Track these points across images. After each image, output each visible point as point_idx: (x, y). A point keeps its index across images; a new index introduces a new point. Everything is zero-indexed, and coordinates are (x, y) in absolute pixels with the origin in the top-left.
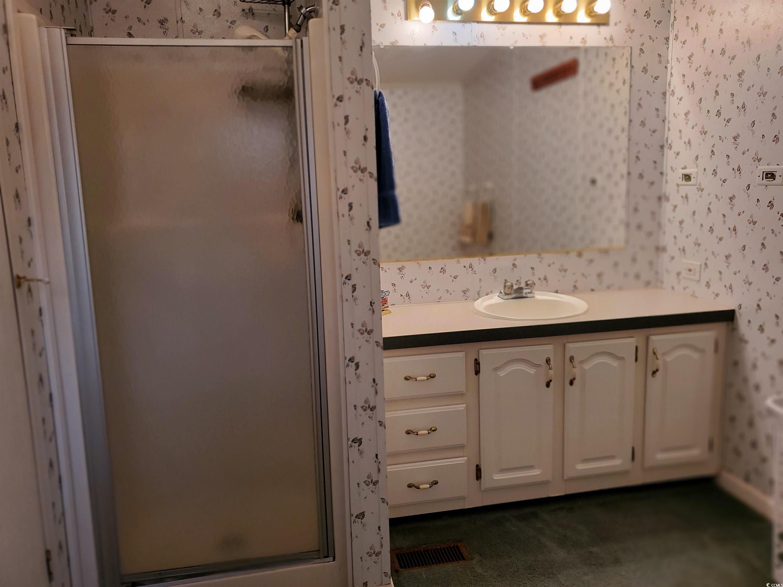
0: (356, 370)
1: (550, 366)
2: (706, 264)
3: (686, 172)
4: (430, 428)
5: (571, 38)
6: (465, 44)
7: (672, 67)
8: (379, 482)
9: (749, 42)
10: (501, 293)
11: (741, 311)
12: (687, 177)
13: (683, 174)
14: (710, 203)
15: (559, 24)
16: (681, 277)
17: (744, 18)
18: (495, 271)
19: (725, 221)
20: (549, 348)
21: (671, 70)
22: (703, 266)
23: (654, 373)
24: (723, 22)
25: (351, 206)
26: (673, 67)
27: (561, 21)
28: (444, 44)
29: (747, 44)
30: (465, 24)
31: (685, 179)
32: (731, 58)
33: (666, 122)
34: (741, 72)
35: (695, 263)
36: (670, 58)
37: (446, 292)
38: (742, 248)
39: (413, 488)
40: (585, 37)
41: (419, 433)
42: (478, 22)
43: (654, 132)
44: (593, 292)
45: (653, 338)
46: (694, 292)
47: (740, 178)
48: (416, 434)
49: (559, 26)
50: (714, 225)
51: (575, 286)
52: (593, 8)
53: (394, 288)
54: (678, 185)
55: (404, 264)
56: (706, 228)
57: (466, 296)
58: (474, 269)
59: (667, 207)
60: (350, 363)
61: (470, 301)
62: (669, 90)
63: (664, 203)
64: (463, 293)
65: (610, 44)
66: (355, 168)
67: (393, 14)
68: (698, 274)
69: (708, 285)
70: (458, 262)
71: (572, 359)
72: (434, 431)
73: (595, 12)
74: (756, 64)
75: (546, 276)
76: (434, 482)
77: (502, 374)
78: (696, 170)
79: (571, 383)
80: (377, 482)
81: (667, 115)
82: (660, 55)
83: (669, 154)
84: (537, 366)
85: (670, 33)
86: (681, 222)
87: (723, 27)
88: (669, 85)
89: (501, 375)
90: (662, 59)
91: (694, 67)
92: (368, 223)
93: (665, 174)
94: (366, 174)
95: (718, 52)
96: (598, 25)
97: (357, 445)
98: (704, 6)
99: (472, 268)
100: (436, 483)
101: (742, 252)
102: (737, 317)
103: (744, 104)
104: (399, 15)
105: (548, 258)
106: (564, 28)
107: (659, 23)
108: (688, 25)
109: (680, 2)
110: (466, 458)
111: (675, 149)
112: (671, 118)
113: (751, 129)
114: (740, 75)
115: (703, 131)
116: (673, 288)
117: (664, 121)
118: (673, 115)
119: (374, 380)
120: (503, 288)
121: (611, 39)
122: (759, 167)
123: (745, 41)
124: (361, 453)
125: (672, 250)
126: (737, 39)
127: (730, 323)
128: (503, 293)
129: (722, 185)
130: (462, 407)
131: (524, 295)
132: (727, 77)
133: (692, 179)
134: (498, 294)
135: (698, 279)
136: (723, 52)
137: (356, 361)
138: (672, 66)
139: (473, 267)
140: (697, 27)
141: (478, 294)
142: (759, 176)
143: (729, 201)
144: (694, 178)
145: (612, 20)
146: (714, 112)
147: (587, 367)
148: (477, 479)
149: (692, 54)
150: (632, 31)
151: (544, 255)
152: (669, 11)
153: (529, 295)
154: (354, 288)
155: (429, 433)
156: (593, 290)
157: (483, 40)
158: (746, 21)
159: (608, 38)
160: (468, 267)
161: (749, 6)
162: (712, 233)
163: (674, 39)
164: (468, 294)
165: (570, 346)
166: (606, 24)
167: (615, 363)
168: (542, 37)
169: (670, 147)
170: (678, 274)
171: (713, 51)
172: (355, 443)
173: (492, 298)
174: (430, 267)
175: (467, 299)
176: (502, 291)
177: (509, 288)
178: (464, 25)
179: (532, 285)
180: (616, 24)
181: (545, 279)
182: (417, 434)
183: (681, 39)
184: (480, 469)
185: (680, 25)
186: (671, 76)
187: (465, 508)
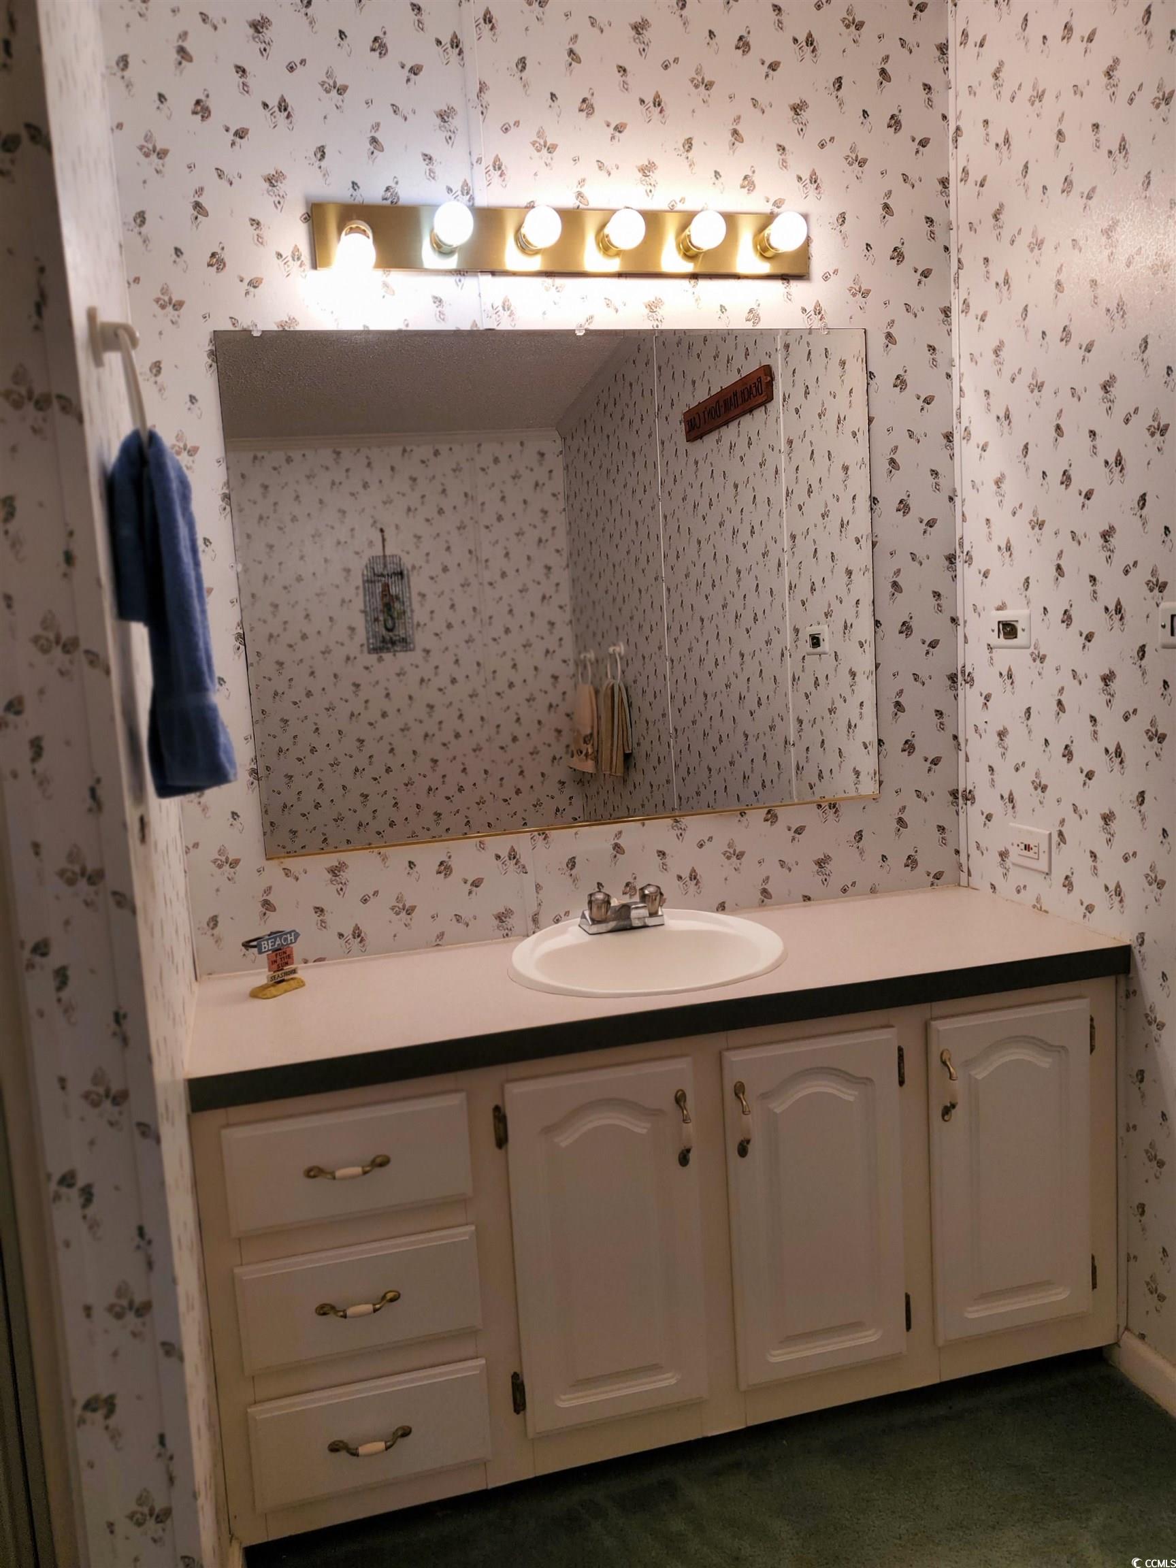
0: (84, 1206)
1: (685, 1112)
2: (1061, 834)
3: (1006, 616)
4: (382, 1294)
5: (723, 309)
6: (466, 326)
7: (961, 375)
8: (174, 1512)
9: (1121, 307)
10: (583, 916)
11: (1143, 949)
12: (1009, 630)
13: (999, 622)
14: (1061, 690)
15: (694, 276)
16: (1008, 862)
17: (1106, 252)
18: (572, 863)
19: (1095, 732)
20: (682, 1065)
21: (960, 382)
22: (1055, 838)
23: (947, 1111)
24: (1062, 265)
25: (37, 748)
26: (963, 374)
27: (697, 270)
28: (413, 327)
29: (1118, 312)
30: (462, 278)
31: (1005, 634)
32: (1083, 348)
33: (958, 500)
34: (1108, 379)
35: (1038, 830)
36: (955, 356)
37: (454, 920)
38: (1138, 797)
39: (343, 1454)
40: (755, 307)
41: (350, 1312)
42: (493, 273)
43: (931, 524)
44: (808, 903)
45: (940, 1026)
46: (1038, 900)
47: (1123, 631)
48: (342, 1316)
49: (693, 281)
50: (1072, 742)
51: (765, 892)
52: (768, 240)
53: (321, 917)
54: (990, 647)
55: (343, 857)
56: (1057, 748)
57: (505, 927)
58: (522, 861)
59: (970, 697)
60: (64, 1190)
61: (515, 938)
62: (958, 428)
63: (963, 690)
64: (498, 920)
65: (816, 324)
66: (43, 641)
67: (279, 255)
68: (1044, 858)
69: (1068, 884)
70: (482, 846)
71: (739, 1090)
72: (392, 1300)
73: (772, 248)
74: (1140, 358)
75: (693, 870)
76: (400, 1433)
77: (565, 1140)
78: (1026, 612)
79: (743, 1151)
80: (167, 1512)
81: (958, 486)
82: (932, 349)
83: (968, 575)
84: (655, 1113)
85: (952, 297)
86: (1002, 734)
87: (1062, 277)
88: (959, 415)
89: (563, 1144)
90: (938, 356)
91: (1007, 374)
92: (93, 792)
93: (961, 622)
94: (79, 656)
95: (1055, 335)
96: (785, 278)
97: (99, 1415)
98: (1020, 230)
99: (515, 860)
100: (406, 1432)
101: (1138, 808)
102: (1136, 966)
103: (1119, 454)
104: (296, 256)
105: (697, 826)
106: (703, 284)
107: (926, 274)
108: (988, 278)
109: (968, 226)
110: (483, 1361)
111: (979, 563)
112: (965, 492)
113: (1138, 514)
114: (1106, 387)
115: (1035, 519)
116: (993, 887)
117: (951, 499)
118: (970, 484)
119: (141, 1232)
120: (586, 906)
121: (818, 311)
122: (1163, 605)
123: (1113, 307)
124: (115, 1435)
125: (987, 799)
126: (1096, 303)
127: (1122, 978)
128: (588, 917)
129: (1084, 647)
130: (464, 1233)
131: (636, 923)
132: (1079, 393)
133: (1019, 632)
134: (579, 919)
135: (1046, 870)
136: (1066, 335)
137: (81, 1182)
138: (962, 371)
139: (518, 857)
140: (1006, 282)
141: (535, 920)
142: (1164, 627)
143: (1102, 684)
144: (1023, 630)
145: (818, 266)
146: (1055, 477)
147: (779, 1107)
148: (517, 1411)
149: (1002, 343)
150: (865, 294)
151: (686, 821)
152: (946, 249)
153: (650, 921)
154: (62, 977)
155: (375, 1310)
156: (807, 898)
157: (510, 316)
158: (1112, 258)
159: (810, 308)
160: (507, 858)
161: (1118, 221)
162: (1069, 760)
163: (962, 312)
164: (510, 922)
165: (734, 1057)
166: (802, 276)
167: (848, 1094)
168: (652, 307)
169: (969, 560)
170: (1003, 855)
171: (1044, 333)
172: (94, 1410)
173: (564, 932)
174: (410, 863)
175: (507, 935)
176: (587, 914)
177: (599, 908)
178: (460, 281)
179: (656, 896)
180: (826, 278)
181: (694, 876)
182: (345, 1316)
183: (976, 309)
184: (522, 1384)
185: (971, 276)
186: (961, 396)
187: (490, 1486)
